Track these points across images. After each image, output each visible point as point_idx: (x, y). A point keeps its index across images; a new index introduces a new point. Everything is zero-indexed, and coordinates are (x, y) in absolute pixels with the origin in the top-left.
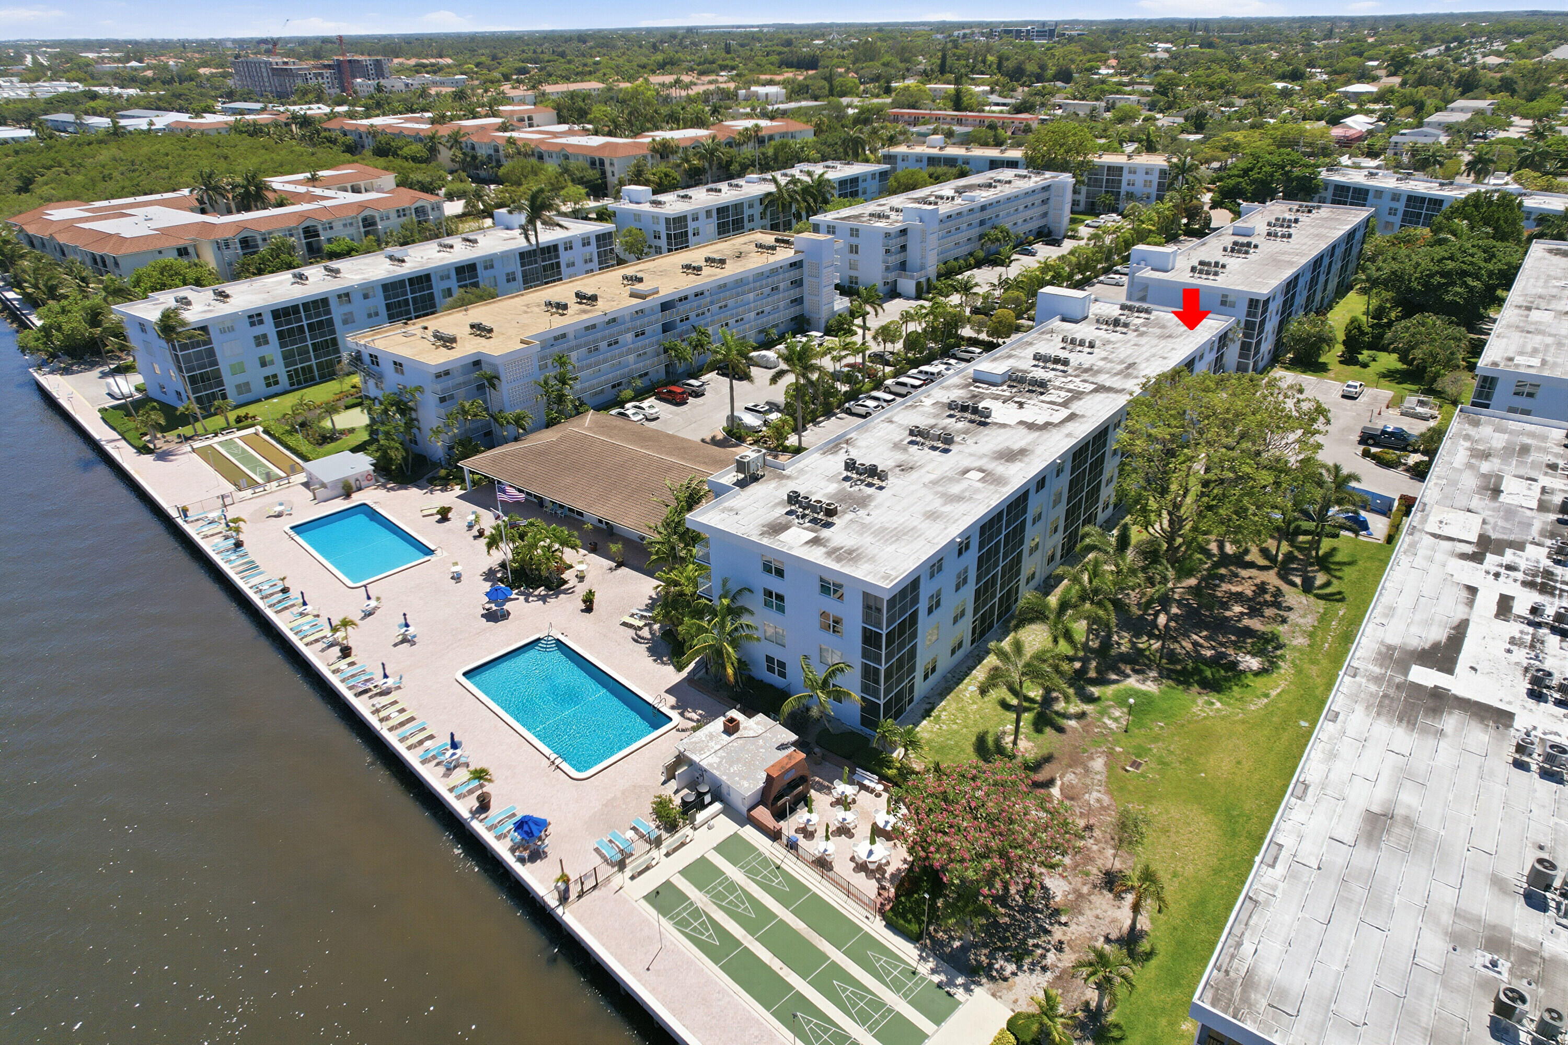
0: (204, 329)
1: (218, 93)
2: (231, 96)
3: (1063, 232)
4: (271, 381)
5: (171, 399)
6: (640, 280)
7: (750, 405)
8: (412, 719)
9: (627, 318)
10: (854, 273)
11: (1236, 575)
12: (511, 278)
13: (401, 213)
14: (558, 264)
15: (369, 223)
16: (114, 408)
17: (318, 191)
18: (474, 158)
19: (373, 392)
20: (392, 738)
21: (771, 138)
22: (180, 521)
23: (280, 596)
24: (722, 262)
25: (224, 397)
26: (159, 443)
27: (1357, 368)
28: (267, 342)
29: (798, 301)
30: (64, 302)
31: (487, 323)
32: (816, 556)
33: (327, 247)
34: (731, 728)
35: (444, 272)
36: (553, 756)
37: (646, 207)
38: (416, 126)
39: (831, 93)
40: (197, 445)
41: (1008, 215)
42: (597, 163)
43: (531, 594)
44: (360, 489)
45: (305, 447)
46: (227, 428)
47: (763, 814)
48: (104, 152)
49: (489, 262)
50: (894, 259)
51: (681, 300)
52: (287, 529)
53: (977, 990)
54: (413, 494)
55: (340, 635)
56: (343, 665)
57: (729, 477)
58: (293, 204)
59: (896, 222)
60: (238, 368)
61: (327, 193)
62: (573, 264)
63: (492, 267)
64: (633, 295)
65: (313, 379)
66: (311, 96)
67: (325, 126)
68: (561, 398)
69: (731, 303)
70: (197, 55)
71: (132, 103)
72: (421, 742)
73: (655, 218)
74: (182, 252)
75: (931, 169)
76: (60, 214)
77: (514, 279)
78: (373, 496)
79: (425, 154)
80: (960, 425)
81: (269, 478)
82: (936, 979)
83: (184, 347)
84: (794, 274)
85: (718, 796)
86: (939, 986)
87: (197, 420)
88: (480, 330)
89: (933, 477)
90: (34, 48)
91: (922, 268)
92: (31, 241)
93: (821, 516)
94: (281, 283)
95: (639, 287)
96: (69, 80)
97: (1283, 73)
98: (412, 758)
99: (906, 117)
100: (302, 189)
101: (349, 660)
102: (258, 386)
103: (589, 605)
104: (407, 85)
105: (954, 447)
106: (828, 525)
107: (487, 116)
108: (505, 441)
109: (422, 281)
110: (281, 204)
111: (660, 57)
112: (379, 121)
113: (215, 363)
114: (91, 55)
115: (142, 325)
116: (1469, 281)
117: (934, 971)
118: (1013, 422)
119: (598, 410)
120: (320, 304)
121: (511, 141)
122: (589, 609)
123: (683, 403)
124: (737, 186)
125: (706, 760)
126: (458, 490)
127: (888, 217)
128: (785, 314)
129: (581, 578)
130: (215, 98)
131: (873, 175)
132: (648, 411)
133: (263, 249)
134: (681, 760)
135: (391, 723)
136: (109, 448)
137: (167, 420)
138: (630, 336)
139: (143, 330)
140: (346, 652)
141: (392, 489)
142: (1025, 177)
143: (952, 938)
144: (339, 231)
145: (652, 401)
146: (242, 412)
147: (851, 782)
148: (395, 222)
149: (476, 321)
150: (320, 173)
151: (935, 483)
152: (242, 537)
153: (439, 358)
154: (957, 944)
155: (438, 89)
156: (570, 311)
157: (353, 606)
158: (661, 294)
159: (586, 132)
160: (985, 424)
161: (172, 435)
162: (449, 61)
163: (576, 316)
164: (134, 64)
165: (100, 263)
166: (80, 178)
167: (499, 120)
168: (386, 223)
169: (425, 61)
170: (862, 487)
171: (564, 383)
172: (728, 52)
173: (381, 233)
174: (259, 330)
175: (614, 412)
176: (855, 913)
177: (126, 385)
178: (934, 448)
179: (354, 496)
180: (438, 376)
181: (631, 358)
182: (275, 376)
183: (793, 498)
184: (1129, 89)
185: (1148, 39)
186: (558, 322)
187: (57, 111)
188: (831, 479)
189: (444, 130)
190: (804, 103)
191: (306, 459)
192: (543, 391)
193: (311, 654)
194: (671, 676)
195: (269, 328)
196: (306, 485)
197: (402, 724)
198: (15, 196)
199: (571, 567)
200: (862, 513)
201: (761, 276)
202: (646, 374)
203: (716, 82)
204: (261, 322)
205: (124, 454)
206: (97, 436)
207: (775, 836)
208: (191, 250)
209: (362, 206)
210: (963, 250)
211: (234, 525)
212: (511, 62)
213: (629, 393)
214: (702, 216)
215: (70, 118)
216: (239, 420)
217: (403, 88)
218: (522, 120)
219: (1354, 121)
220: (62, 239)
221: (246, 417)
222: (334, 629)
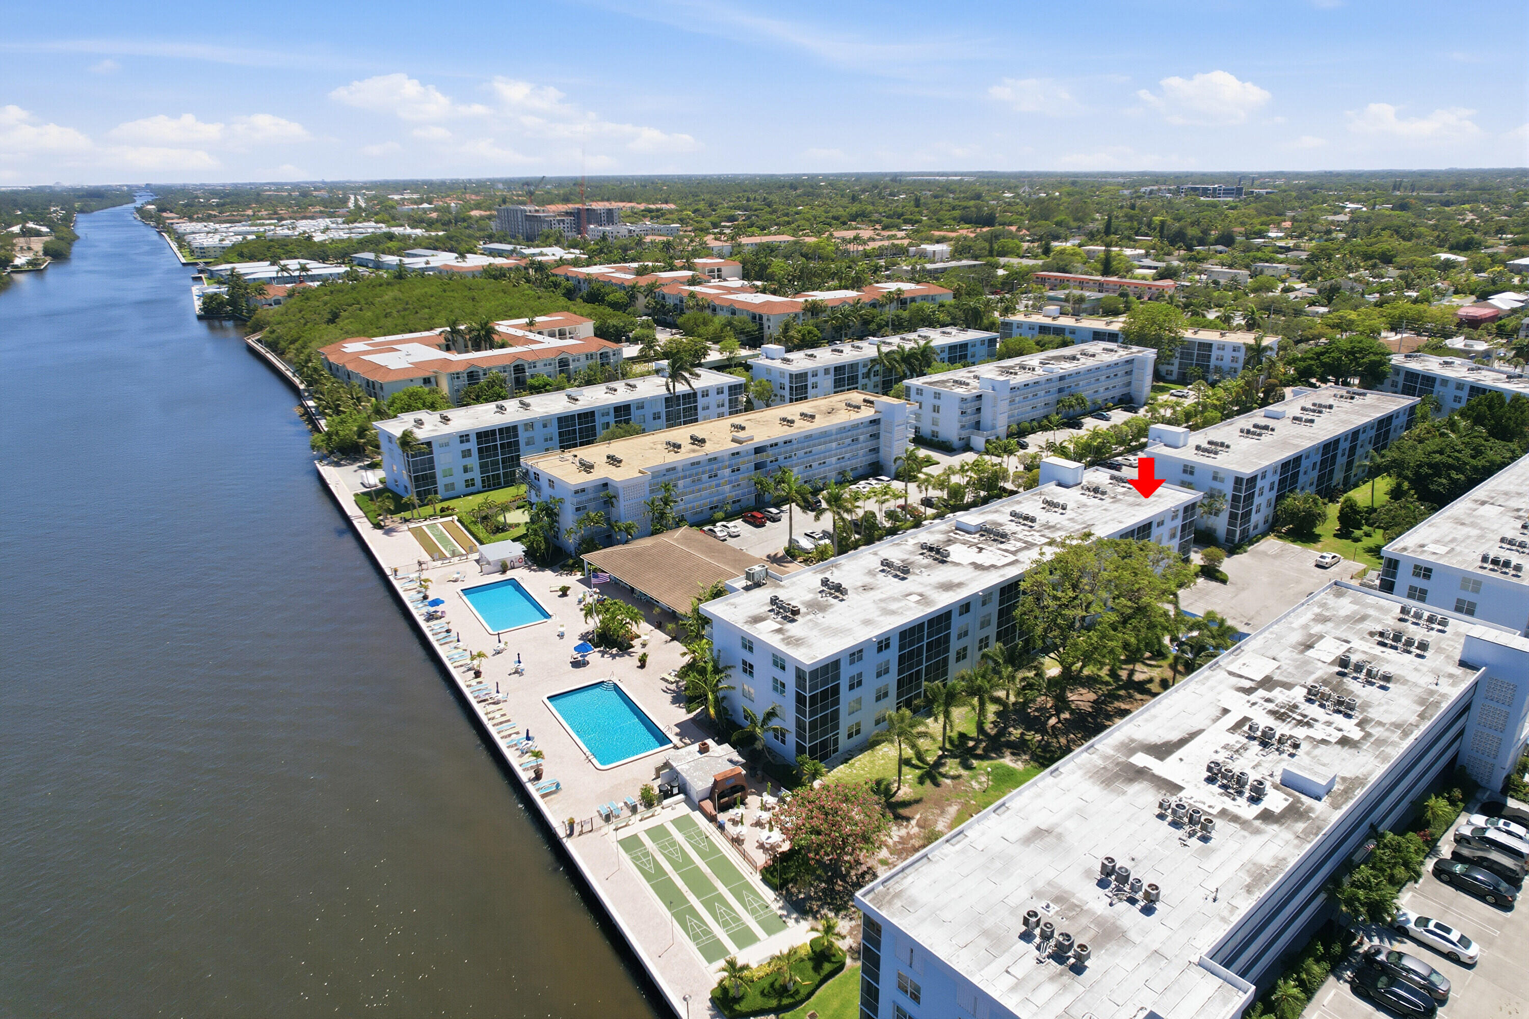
0: (429, 444)
1: (482, 233)
2: (491, 238)
3: (1143, 400)
4: (470, 483)
5: (400, 491)
6: (743, 428)
7: (808, 532)
8: (509, 721)
9: (726, 458)
10: (935, 429)
11: (1131, 696)
12: (656, 417)
13: (589, 356)
14: (696, 408)
15: (564, 363)
16: (364, 494)
17: (531, 336)
18: (663, 306)
19: (534, 499)
20: (493, 731)
21: (913, 300)
22: (391, 578)
23: (445, 634)
24: (813, 417)
25: (436, 492)
26: (388, 522)
27: (1349, 542)
28: (470, 455)
29: (875, 450)
30: (343, 416)
31: (618, 456)
32: (775, 641)
33: (530, 381)
34: (704, 750)
35: (605, 411)
36: (588, 753)
37: (778, 364)
38: (623, 276)
39: (991, 253)
40: (412, 525)
41: (1089, 384)
42: (757, 318)
43: (606, 653)
44: (513, 568)
45: (482, 534)
46: (433, 516)
47: (708, 805)
48: (390, 293)
49: (641, 404)
50: (970, 419)
51: (771, 446)
52: (459, 590)
53: (803, 922)
54: (548, 574)
55: (476, 662)
56: (474, 682)
57: (740, 582)
58: (511, 346)
59: (975, 388)
60: (448, 473)
61: (538, 337)
62: (708, 408)
63: (643, 407)
64: (734, 440)
65: (499, 484)
66: (551, 240)
67: (555, 271)
68: (662, 515)
69: (814, 449)
70: (473, 197)
71: (418, 243)
72: (510, 735)
73: (782, 373)
74: (427, 381)
75: (1040, 337)
76: (353, 347)
77: (659, 418)
78: (521, 575)
79: (626, 300)
80: (926, 561)
81: (454, 554)
82: (780, 912)
83: (413, 456)
84: (872, 429)
85: (683, 790)
86: (781, 917)
87: (414, 508)
88: (613, 461)
89: (884, 596)
90: (357, 189)
91: (994, 427)
92: (330, 366)
93: (789, 614)
94: (486, 411)
95: (741, 435)
96: (376, 222)
97: (1458, 243)
98: (502, 744)
99: (1053, 280)
100: (520, 333)
101: (479, 680)
102: (460, 486)
103: (643, 664)
104: (630, 231)
105: (911, 578)
106: (793, 621)
107: (683, 268)
108: (619, 543)
109: (588, 416)
110: (503, 346)
111: (854, 208)
112: (594, 270)
113: (433, 468)
114: (396, 197)
115: (390, 438)
116: (1454, 475)
117: (780, 908)
118: (965, 562)
119: (691, 526)
120: (510, 431)
121: (692, 295)
122: (642, 665)
123: (762, 525)
124: (858, 347)
125: (679, 766)
126: (579, 576)
127: (968, 384)
128: (862, 459)
129: (644, 645)
130: (479, 239)
131: (982, 342)
132: (733, 530)
133: (483, 381)
134: (667, 765)
135: (495, 721)
136: (355, 522)
137: (395, 506)
138: (727, 471)
139: (390, 442)
140: (478, 674)
141: (535, 570)
142: (1112, 350)
143: (800, 892)
144: (541, 369)
145: (739, 522)
146: (445, 504)
147: (773, 794)
148: (583, 363)
149: (611, 454)
150: (538, 319)
151: (881, 600)
152: (428, 593)
153: (577, 479)
154: (802, 896)
155: (654, 238)
156: (683, 450)
157: (489, 645)
158: (756, 440)
159: (757, 290)
160: (943, 562)
161: (396, 517)
162: (672, 206)
163: (688, 453)
164: (426, 205)
165: (372, 388)
166: (369, 314)
167: (689, 273)
168: (577, 364)
169: (652, 206)
170: (830, 598)
171: (666, 504)
172: (917, 206)
173: (572, 372)
174: (466, 446)
175: (706, 528)
176: (744, 868)
177: (373, 478)
178: (896, 576)
179: (508, 572)
180: (576, 492)
181: (727, 488)
182: (473, 480)
183: (774, 601)
184: (1282, 256)
185: (1339, 199)
186: (672, 458)
187: (364, 251)
188: (810, 591)
189: (644, 281)
190: (965, 262)
191: (481, 543)
192: (649, 508)
193: (456, 674)
194: (682, 715)
195: (473, 445)
196: (477, 561)
197: (501, 723)
198: (324, 326)
199: (639, 637)
200: (820, 615)
201: (843, 430)
202: (739, 501)
203: (894, 237)
204: (468, 441)
205: (364, 527)
206: (349, 513)
207: (712, 819)
208: (433, 380)
209: (560, 350)
210: (1038, 413)
211: (424, 584)
212: (724, 209)
213: (720, 514)
214: (821, 373)
215: (371, 256)
216: (442, 510)
217: (626, 233)
218: (713, 271)
219: (1500, 299)
220: (350, 367)
221: (448, 509)
222: (473, 658)
